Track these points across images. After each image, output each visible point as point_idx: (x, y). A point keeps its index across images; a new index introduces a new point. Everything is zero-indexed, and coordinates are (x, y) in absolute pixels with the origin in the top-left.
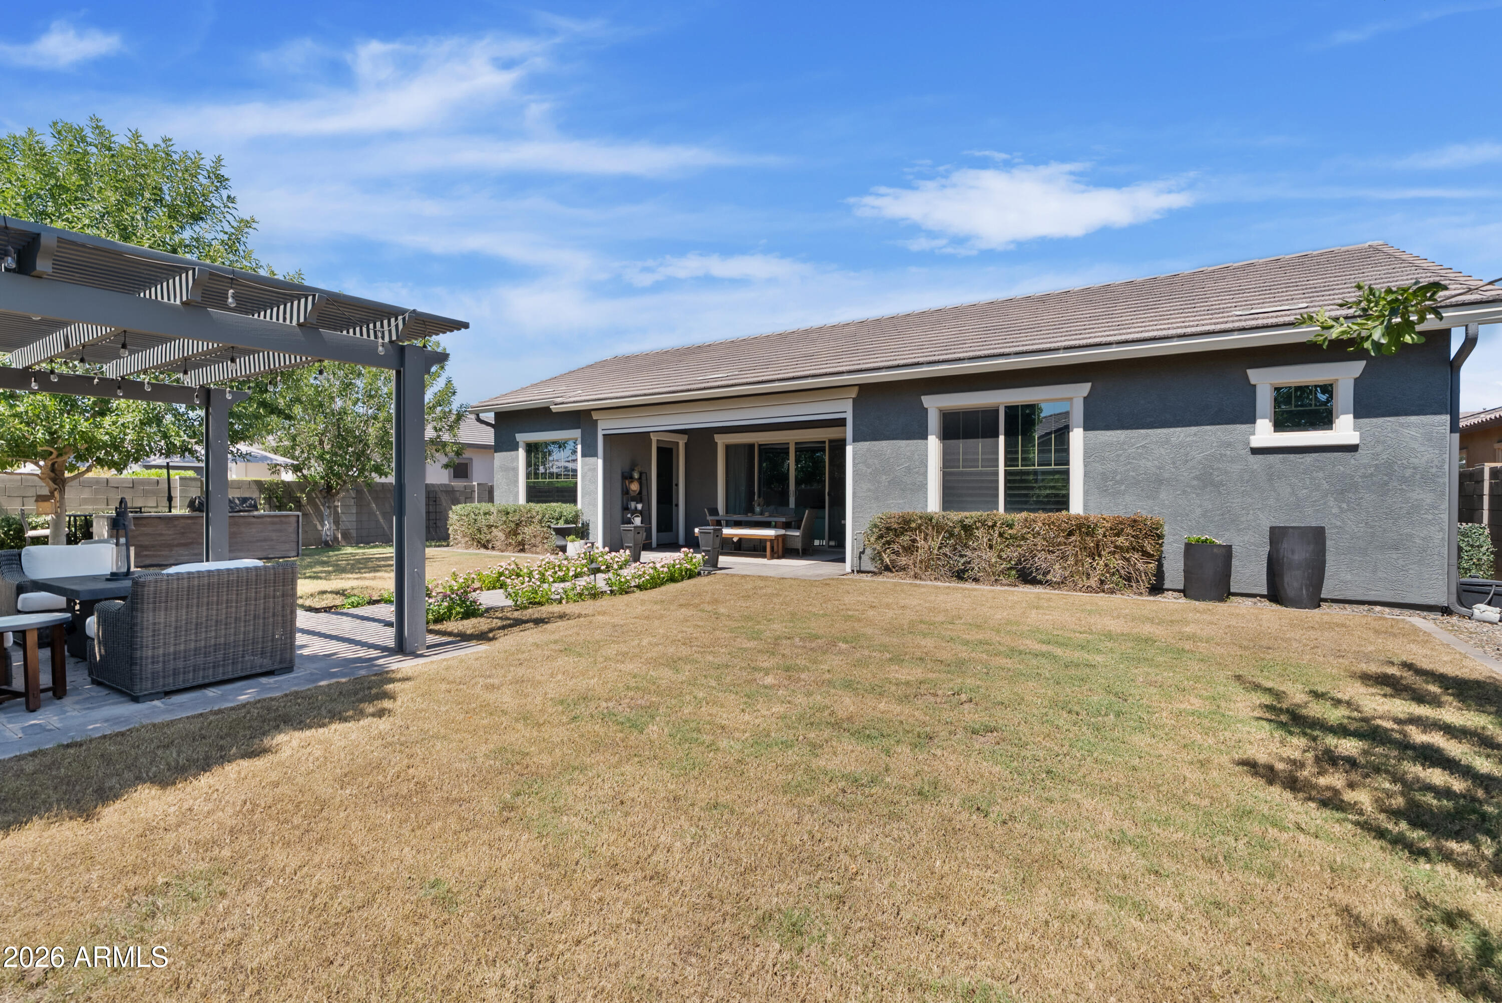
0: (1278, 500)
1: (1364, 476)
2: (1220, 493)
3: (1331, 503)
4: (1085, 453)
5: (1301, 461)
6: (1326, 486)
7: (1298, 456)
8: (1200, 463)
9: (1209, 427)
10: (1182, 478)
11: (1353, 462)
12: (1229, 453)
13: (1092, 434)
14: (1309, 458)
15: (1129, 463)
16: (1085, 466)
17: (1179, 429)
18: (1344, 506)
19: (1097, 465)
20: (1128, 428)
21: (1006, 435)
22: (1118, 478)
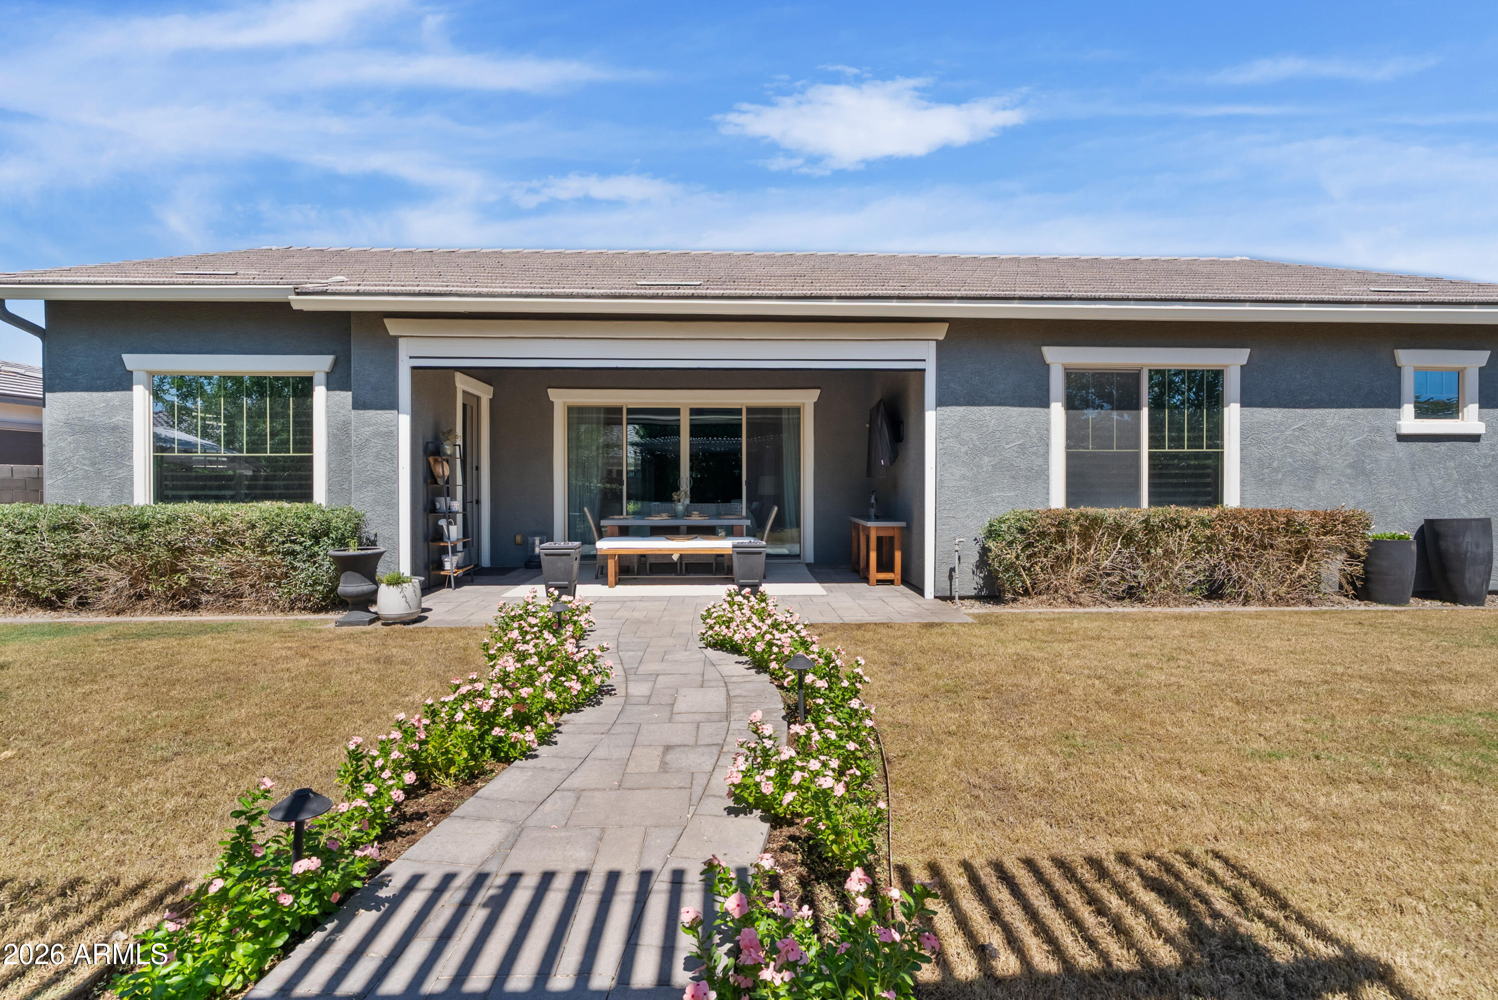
0: (1419, 490)
1: (1484, 467)
2: (1370, 483)
3: (1460, 494)
4: (1242, 433)
5: (1436, 449)
6: (1456, 476)
7: (1434, 444)
8: (1353, 449)
9: (1361, 410)
10: (1337, 466)
11: (1476, 452)
12: (1378, 439)
13: (1249, 410)
14: (1444, 446)
15: (1287, 447)
16: (1242, 450)
17: (1333, 410)
18: (1470, 496)
19: (1254, 449)
20: (1285, 407)
21: (1150, 409)
22: (1275, 464)
